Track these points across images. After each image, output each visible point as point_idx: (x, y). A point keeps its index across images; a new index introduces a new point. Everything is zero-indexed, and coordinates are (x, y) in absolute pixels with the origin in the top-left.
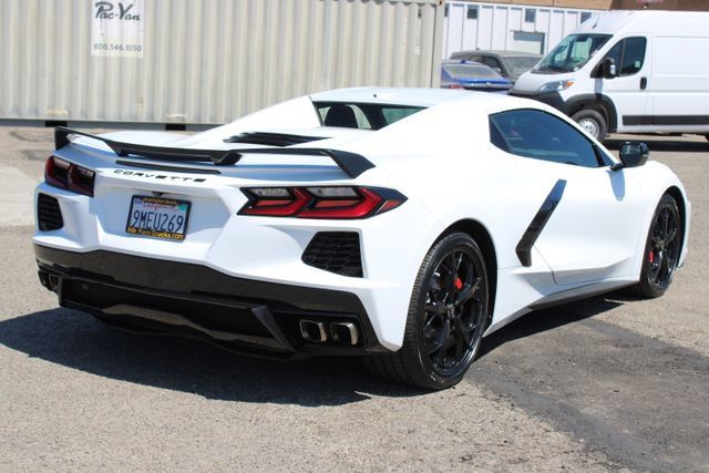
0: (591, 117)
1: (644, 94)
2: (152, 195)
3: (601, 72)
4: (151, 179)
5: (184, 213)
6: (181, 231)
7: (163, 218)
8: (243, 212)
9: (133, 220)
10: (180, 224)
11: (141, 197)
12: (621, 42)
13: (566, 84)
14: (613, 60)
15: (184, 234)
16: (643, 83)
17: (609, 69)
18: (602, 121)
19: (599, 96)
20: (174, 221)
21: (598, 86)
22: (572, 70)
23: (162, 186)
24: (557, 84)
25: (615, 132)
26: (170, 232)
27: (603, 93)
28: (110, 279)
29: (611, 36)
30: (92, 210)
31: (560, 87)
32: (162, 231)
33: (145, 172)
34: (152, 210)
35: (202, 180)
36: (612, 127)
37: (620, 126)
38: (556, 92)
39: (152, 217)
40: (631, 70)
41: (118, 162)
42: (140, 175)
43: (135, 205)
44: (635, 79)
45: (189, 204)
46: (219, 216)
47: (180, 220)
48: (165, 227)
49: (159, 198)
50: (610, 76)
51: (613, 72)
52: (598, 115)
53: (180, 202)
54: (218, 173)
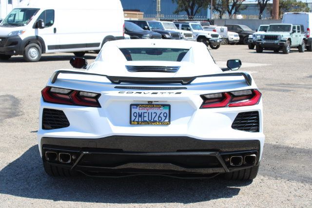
0: (34, 47)
1: (55, 35)
2: (147, 103)
3: (37, 26)
4: (147, 95)
5: (167, 111)
6: (167, 120)
7: (154, 115)
8: (202, 107)
9: (133, 117)
10: (166, 117)
11: (137, 105)
12: (44, 12)
13: (22, 32)
14: (42, 20)
15: (169, 121)
16: (55, 30)
17: (41, 24)
18: (39, 48)
19: (37, 37)
20: (161, 116)
21: (37, 32)
22: (23, 25)
23: (155, 98)
24: (18, 32)
25: (45, 53)
26: (159, 121)
27: (39, 35)
28: (121, 151)
29: (39, 9)
30: (101, 115)
31: (19, 34)
32: (155, 122)
33: (143, 91)
34: (146, 111)
35: (180, 93)
36: (43, 51)
37: (47, 50)
38: (18, 35)
39: (146, 115)
40: (49, 24)
41: (116, 87)
42: (140, 93)
43: (132, 109)
44: (51, 28)
45: (169, 106)
46: (189, 110)
47: (165, 115)
48: (156, 119)
49: (150, 104)
50: (41, 27)
51: (43, 25)
52: (37, 46)
53: (164, 105)
54: (186, 88)
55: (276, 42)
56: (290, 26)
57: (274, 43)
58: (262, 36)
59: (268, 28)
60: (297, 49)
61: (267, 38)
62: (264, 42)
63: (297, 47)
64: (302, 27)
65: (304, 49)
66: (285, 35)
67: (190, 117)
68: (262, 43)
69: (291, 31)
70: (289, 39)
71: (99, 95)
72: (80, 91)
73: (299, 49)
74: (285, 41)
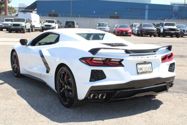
4: (145, 58)
5: (151, 66)
6: (151, 70)
7: (146, 68)
8: (162, 62)
9: (138, 70)
11: (140, 64)
20: (149, 68)
28: (134, 88)
32: (147, 72)
35: (156, 56)
39: (143, 68)
41: (130, 55)
42: (142, 57)
43: (138, 66)
45: (151, 63)
53: (149, 63)
54: (156, 54)
55: (19, 27)
56: (25, 19)
57: (18, 28)
58: (11, 24)
59: (13, 20)
60: (27, 31)
61: (14, 25)
62: (13, 27)
63: (28, 30)
64: (29, 19)
65: (31, 31)
66: (23, 24)
67: (158, 68)
68: (12, 28)
69: (25, 21)
70: (26, 26)
71: (122, 60)
72: (111, 59)
73: (29, 31)
74: (24, 27)
